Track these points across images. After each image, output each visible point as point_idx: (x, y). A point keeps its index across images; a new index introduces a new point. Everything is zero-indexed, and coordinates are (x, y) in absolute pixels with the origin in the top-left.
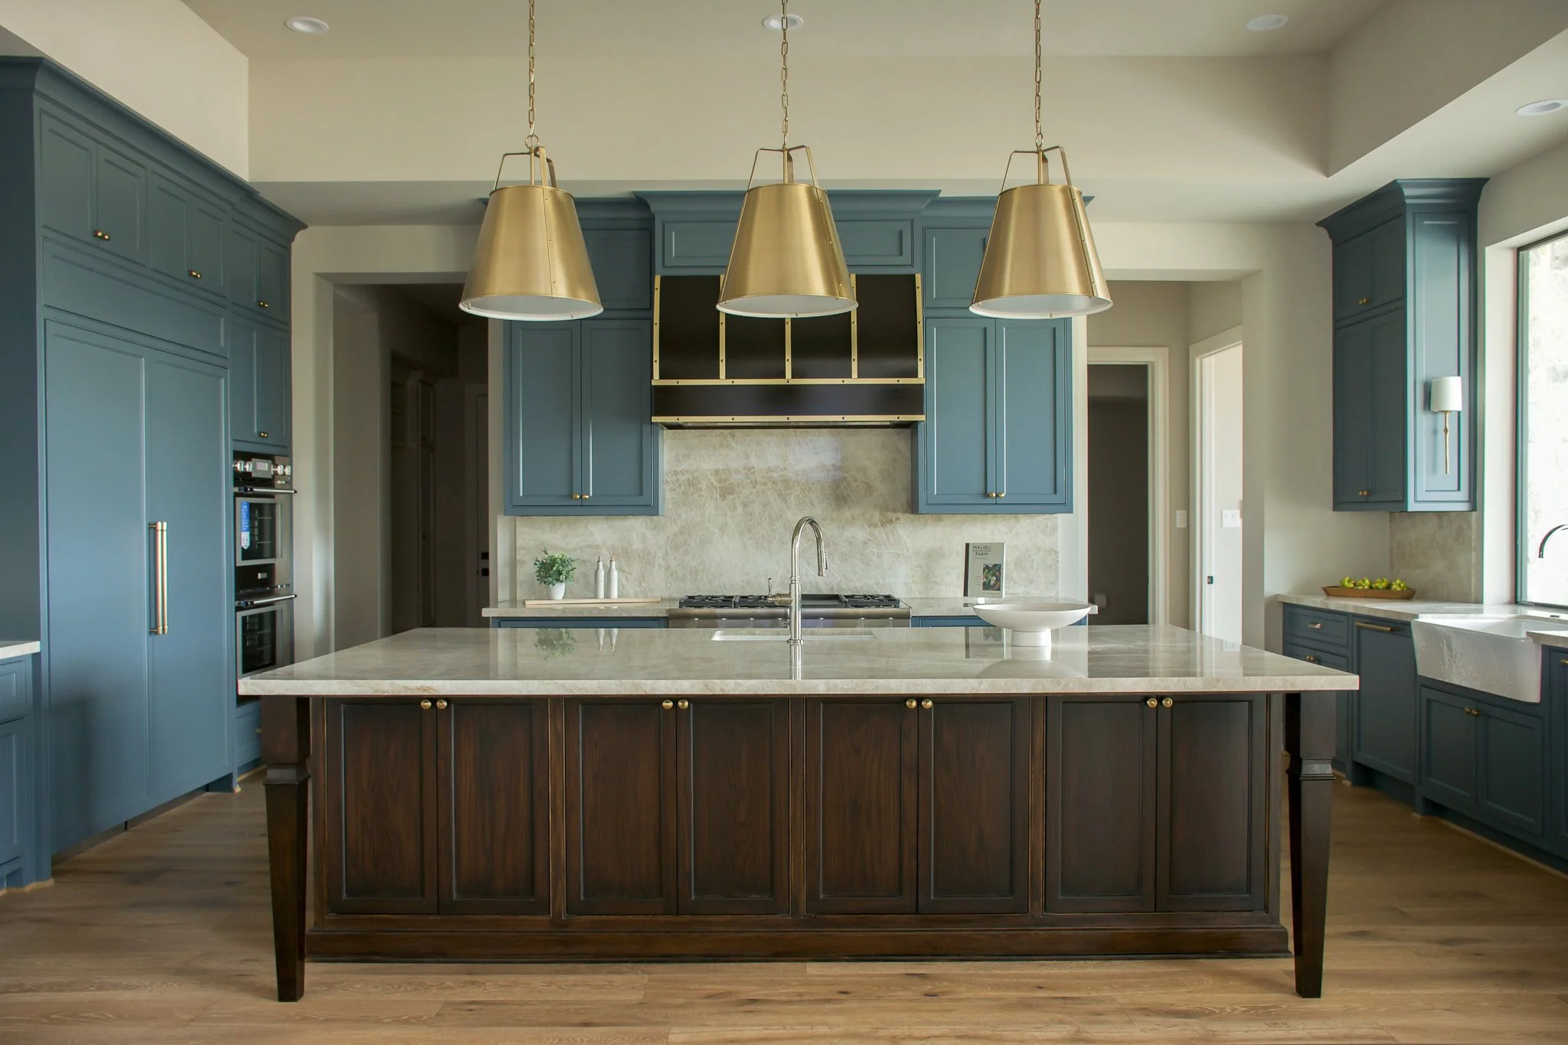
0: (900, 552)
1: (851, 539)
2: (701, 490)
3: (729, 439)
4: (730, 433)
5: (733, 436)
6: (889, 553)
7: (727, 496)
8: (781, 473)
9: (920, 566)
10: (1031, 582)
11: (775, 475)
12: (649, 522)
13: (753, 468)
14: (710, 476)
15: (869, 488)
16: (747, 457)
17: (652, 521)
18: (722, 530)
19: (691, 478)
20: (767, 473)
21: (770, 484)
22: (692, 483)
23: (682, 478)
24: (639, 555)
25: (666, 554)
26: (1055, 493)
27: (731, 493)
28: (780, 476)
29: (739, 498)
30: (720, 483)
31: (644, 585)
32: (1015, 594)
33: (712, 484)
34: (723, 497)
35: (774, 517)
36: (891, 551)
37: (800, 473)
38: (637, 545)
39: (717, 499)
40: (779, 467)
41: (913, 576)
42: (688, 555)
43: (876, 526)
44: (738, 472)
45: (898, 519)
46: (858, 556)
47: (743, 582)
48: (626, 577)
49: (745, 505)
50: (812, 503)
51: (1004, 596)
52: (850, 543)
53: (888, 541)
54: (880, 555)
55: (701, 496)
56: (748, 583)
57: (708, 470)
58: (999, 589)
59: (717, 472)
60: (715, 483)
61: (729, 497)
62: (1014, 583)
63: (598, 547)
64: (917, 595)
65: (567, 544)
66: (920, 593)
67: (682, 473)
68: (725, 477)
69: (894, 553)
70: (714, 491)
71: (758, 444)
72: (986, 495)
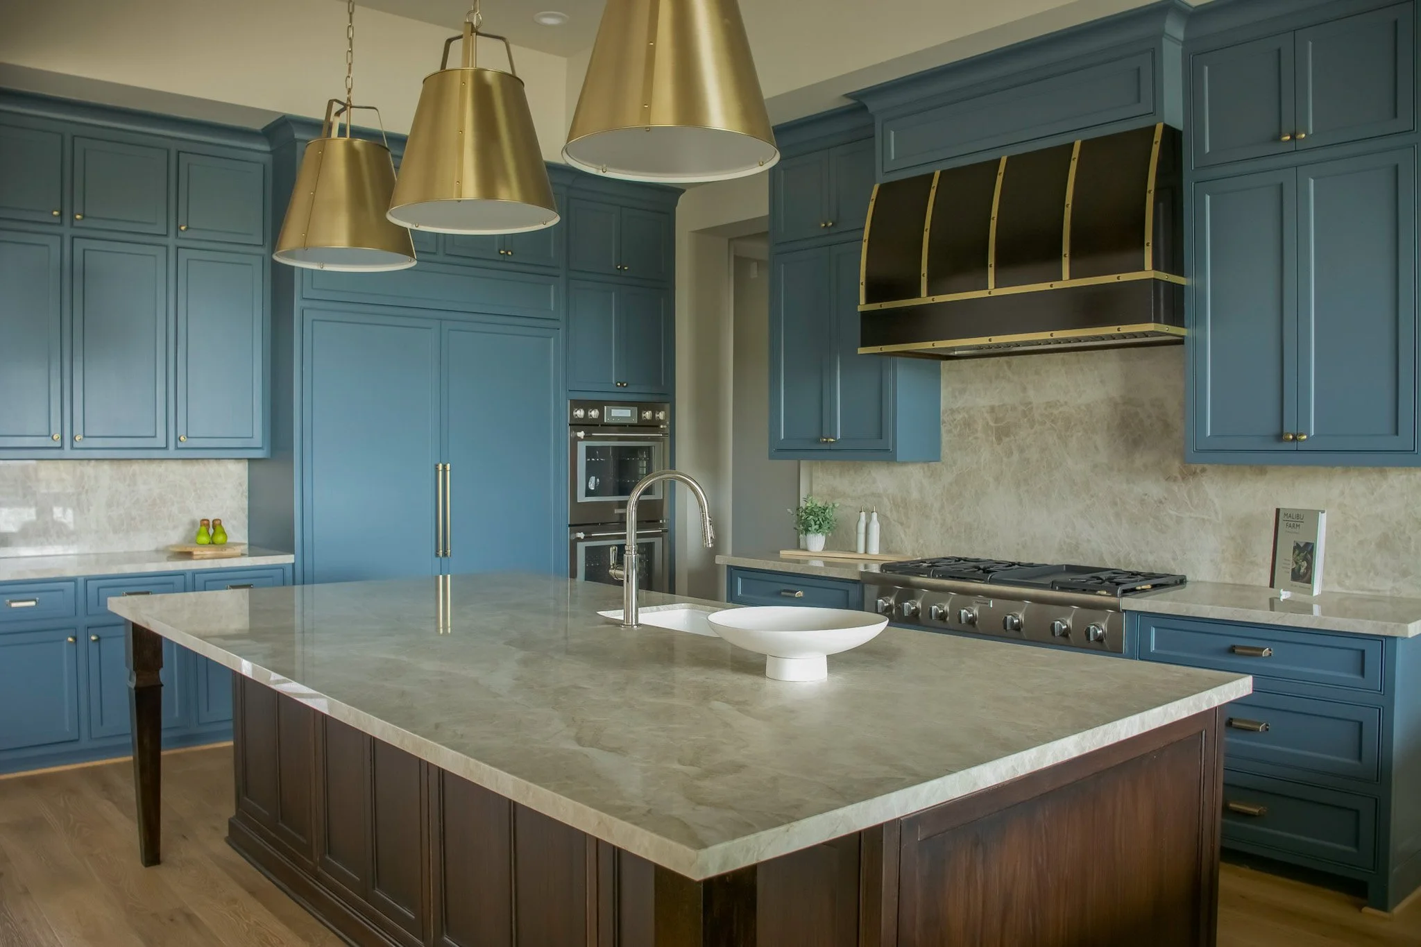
0: (1206, 517)
1: (1143, 497)
2: (977, 431)
3: (1006, 367)
4: (1007, 362)
5: (1009, 365)
6: (1191, 517)
7: (1003, 438)
8: (1061, 409)
9: (1233, 538)
10: (1405, 573)
11: (1056, 412)
12: (926, 469)
13: (1030, 403)
14: (986, 415)
15: (1167, 427)
16: (1024, 389)
17: (928, 466)
18: (997, 479)
19: (966, 416)
20: (1045, 409)
21: (1048, 424)
22: (968, 424)
23: (959, 417)
24: (917, 507)
25: (942, 507)
26: (1397, 433)
27: (1007, 435)
28: (1060, 412)
29: (1015, 440)
30: (995, 423)
31: (921, 541)
32: (1378, 591)
33: (988, 423)
34: (999, 439)
35: (1053, 466)
36: (1192, 515)
37: (1083, 407)
38: (915, 495)
39: (992, 441)
40: (1058, 401)
41: (1223, 551)
42: (963, 508)
43: (1175, 480)
44: (1014, 408)
45: (1203, 470)
46: (1151, 520)
47: (1018, 544)
48: (905, 531)
49: (1022, 451)
50: (1096, 447)
51: (1316, 592)
52: (1142, 502)
53: (1191, 502)
54: (1179, 520)
55: (976, 438)
56: (1024, 547)
57: (984, 407)
58: (1309, 581)
59: (992, 409)
60: (992, 424)
61: (1006, 440)
62: (1377, 574)
63: (879, 496)
64: (1228, 580)
65: (854, 491)
66: (1232, 576)
67: (958, 411)
68: (1001, 415)
69: (1196, 518)
70: (990, 432)
71: (1037, 373)
72: (1280, 437)
